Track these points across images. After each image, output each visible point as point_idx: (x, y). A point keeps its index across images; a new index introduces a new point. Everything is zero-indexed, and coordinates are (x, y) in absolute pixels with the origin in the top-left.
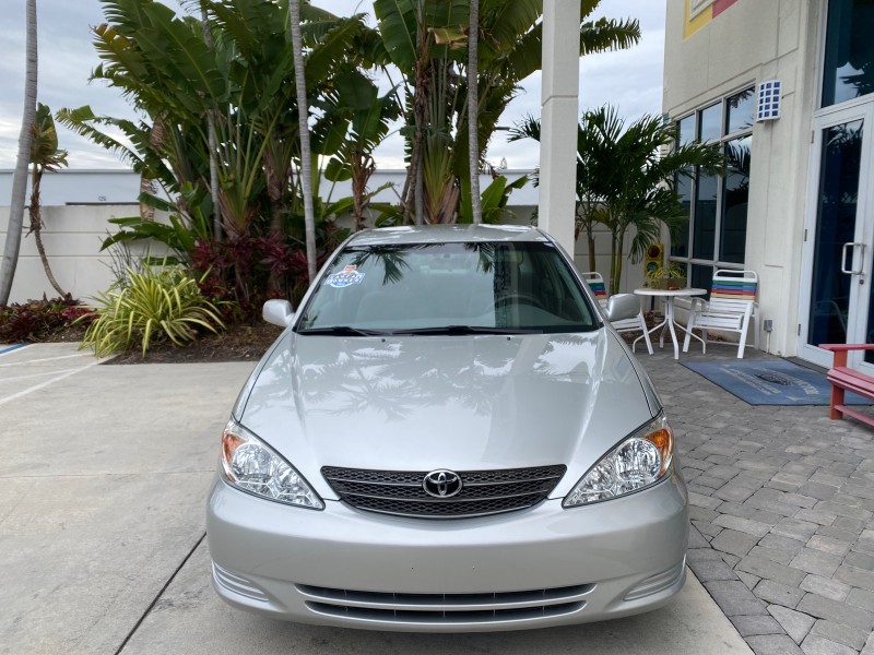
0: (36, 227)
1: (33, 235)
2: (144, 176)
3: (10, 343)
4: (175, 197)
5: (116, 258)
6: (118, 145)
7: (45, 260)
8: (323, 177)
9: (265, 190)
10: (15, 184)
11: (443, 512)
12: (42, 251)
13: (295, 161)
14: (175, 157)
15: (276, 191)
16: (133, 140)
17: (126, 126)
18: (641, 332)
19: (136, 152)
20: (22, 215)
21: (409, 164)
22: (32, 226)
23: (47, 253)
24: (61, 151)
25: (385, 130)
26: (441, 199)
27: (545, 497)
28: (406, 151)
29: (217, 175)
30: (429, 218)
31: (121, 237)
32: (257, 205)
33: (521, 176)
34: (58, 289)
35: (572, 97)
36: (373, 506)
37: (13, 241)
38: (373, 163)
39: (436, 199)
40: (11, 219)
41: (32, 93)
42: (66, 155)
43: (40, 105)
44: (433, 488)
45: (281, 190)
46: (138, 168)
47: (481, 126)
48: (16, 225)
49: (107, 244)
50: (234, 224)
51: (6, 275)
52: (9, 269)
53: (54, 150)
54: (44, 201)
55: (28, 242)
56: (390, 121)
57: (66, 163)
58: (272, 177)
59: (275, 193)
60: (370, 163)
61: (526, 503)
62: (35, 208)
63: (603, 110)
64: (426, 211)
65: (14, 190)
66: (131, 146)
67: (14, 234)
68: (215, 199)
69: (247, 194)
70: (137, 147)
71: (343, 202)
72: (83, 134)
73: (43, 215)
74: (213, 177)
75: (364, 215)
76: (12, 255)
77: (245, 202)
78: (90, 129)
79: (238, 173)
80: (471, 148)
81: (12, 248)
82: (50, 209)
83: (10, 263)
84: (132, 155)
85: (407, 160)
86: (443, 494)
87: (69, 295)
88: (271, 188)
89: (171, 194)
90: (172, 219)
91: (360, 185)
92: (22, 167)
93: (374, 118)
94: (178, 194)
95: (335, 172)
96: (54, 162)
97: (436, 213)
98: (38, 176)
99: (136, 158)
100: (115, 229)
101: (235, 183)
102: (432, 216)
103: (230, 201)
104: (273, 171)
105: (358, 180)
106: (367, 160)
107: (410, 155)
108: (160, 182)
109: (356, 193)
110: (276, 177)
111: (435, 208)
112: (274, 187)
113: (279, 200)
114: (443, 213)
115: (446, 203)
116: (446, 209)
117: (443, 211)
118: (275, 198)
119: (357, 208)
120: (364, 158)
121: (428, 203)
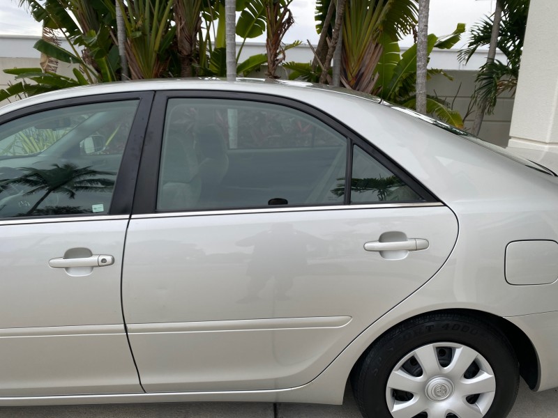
2: (45, 25)
4: (80, 49)
9: (176, 43)
13: (204, 15)
14: (78, 5)
15: (187, 45)
21: (320, 22)
26: (361, 59)
28: (318, 8)
29: (124, 25)
30: (346, 78)
31: (16, 89)
32: (167, 59)
38: (290, 17)
39: (356, 58)
45: (191, 45)
58: (182, 29)
59: (185, 48)
60: (286, 17)
64: (344, 72)
68: (122, 52)
69: (157, 48)
71: (253, 59)
74: (119, 27)
77: (154, 55)
79: (147, 22)
84: (33, 1)
85: (317, 18)
88: (182, 41)
89: (76, 47)
90: (75, 71)
91: (274, 41)
94: (84, 47)
95: (249, 28)
97: (354, 74)
99: (37, 4)
100: (13, 80)
101: (144, 34)
102: (350, 78)
103: (138, 54)
104: (183, 23)
105: (273, 35)
106: (284, 13)
107: (321, 13)
108: (64, 33)
109: (270, 50)
110: (186, 30)
111: (353, 68)
112: (185, 41)
113: (189, 55)
114: (363, 74)
115: (367, 63)
116: (366, 70)
117: (362, 71)
118: (185, 53)
119: (272, 65)
120: (282, 10)
121: (345, 62)
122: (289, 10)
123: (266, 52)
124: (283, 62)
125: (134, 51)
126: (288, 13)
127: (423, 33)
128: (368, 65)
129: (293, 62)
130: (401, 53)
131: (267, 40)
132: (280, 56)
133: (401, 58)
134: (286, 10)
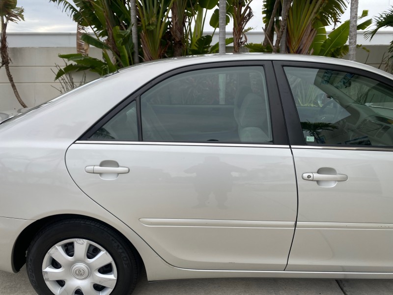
0: (5, 62)
1: (4, 68)
2: (79, 24)
4: (103, 39)
5: (63, 84)
7: (13, 86)
12: (11, 79)
15: (178, 34)
21: (265, 15)
22: (3, 61)
23: (14, 80)
24: (19, 8)
26: (300, 39)
31: (69, 69)
38: (250, 13)
39: (296, 39)
42: (22, 11)
45: (181, 35)
46: (76, 17)
49: (60, 74)
53: (14, 7)
57: (23, 18)
62: (4, 49)
69: (160, 37)
77: (159, 42)
82: (14, 49)
84: (72, 7)
85: (264, 12)
90: (103, 55)
94: (106, 37)
96: (15, 16)
97: (295, 49)
98: (4, 24)
99: (74, 10)
100: (67, 62)
103: (148, 41)
104: (177, 19)
105: (238, 25)
106: (246, 9)
107: (266, 9)
108: (92, 29)
109: (236, 35)
110: (178, 24)
111: (294, 46)
112: (177, 31)
113: (180, 41)
114: (301, 50)
115: (304, 42)
116: (303, 47)
117: (301, 48)
118: (177, 40)
119: (237, 46)
120: (244, 7)
121: (288, 42)
122: (250, 8)
123: (233, 37)
124: (246, 43)
125: (146, 39)
126: (248, 10)
127: (354, 19)
128: (305, 43)
129: (252, 43)
130: (327, 35)
131: (234, 29)
132: (243, 40)
133: (327, 37)
134: (248, 7)
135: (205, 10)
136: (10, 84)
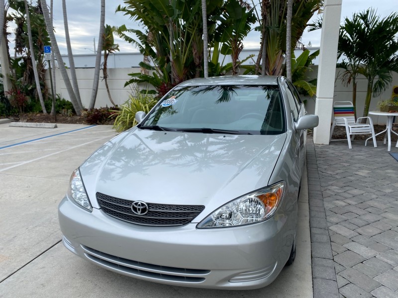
0: (105, 77)
1: (104, 80)
2: (144, 55)
3: (91, 124)
4: (157, 64)
5: (133, 90)
6: (134, 41)
7: (108, 91)
8: (220, 53)
9: (193, 60)
10: (97, 59)
11: (140, 222)
12: (107, 87)
16: (140, 39)
17: (138, 33)
18: (371, 135)
19: (141, 44)
20: (99, 72)
23: (109, 88)
24: (116, 45)
25: (249, 28)
26: (275, 62)
27: (189, 221)
31: (132, 81)
32: (188, 67)
33: (317, 50)
34: (113, 103)
35: (338, 5)
36: (117, 216)
37: (96, 83)
38: (242, 47)
39: (273, 62)
40: (95, 74)
41: (103, 21)
42: (118, 46)
43: (107, 25)
44: (135, 209)
45: (200, 60)
46: (142, 51)
47: (293, 24)
48: (96, 76)
49: (127, 84)
50: (178, 76)
51: (93, 96)
52: (94, 94)
53: (113, 44)
54: (109, 66)
55: (102, 83)
56: (252, 24)
57: (119, 50)
58: (196, 54)
59: (197, 61)
60: (240, 45)
61: (180, 223)
62: (105, 69)
63: (368, 12)
64: (267, 68)
65: (96, 62)
66: (139, 42)
67: (96, 80)
69: (184, 62)
70: (141, 42)
71: (229, 65)
72: (121, 37)
73: (108, 72)
74: (171, 54)
75: (237, 71)
76: (95, 89)
77: (183, 66)
78: (123, 35)
79: (180, 52)
80: (287, 36)
81: (96, 86)
82: (111, 69)
83: (95, 92)
84: (140, 45)
86: (139, 213)
87: (117, 106)
88: (195, 59)
89: (155, 63)
90: (154, 73)
91: (236, 57)
92: (99, 52)
93: (243, 23)
95: (225, 51)
96: (113, 50)
97: (272, 70)
98: (106, 56)
99: (141, 46)
100: (131, 78)
102: (270, 71)
104: (196, 51)
105: (235, 53)
106: (240, 44)
108: (151, 57)
109: (234, 61)
110: (198, 54)
111: (271, 67)
112: (197, 58)
113: (199, 64)
114: (276, 70)
115: (277, 64)
116: (277, 67)
117: (275, 68)
118: (197, 64)
119: (234, 67)
120: (238, 42)
123: (232, 62)
130: (296, 59)
134: (240, 42)
135: (220, 43)
136: (106, 90)
